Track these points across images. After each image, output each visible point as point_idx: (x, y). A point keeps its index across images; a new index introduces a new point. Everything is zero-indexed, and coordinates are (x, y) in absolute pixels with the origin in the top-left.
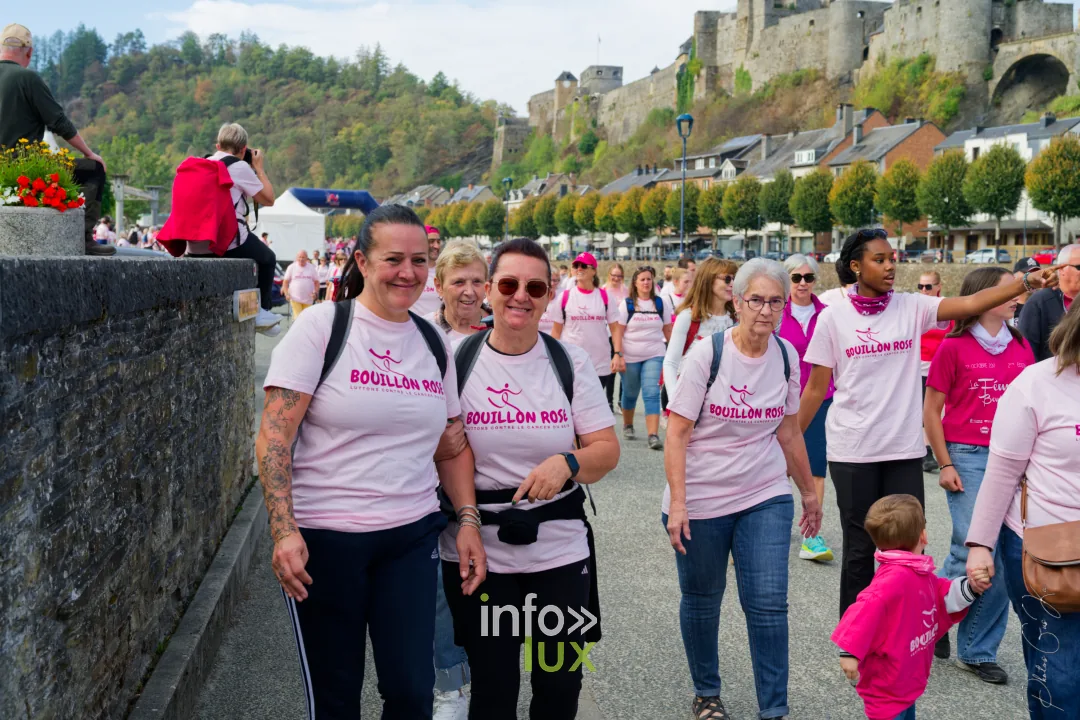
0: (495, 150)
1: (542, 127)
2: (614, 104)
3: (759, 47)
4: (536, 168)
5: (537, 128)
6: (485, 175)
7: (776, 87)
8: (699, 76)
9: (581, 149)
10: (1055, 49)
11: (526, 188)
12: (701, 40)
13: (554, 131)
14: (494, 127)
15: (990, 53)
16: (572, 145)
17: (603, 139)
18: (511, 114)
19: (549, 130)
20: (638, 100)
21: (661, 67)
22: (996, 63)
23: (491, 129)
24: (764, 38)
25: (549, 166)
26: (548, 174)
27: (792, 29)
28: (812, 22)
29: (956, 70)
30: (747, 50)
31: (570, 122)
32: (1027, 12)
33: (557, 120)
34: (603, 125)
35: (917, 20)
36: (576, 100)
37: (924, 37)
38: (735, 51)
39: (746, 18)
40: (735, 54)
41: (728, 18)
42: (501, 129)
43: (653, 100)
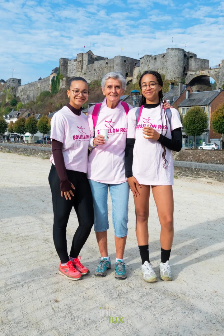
2: (23, 90)
3: (86, 71)
7: (94, 84)
8: (62, 80)
9: (11, 104)
10: (210, 73)
12: (62, 68)
15: (183, 74)
16: (7, 103)
17: (19, 102)
20: (33, 88)
21: (42, 78)
22: (186, 78)
24: (88, 68)
27: (99, 65)
28: (107, 63)
29: (174, 79)
30: (81, 72)
31: (6, 95)
32: (195, 61)
34: (18, 97)
35: (154, 62)
36: (8, 88)
37: (158, 68)
38: (76, 72)
39: (81, 61)
40: (76, 73)
41: (72, 61)
43: (40, 89)
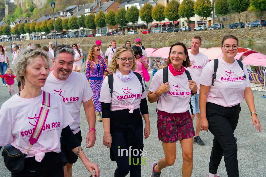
0: (6, 11)
1: (18, 5)
4: (18, 16)
5: (17, 5)
6: (4, 19)
9: (30, 10)
11: (15, 21)
13: (22, 6)
14: (5, 5)
16: (27, 9)
17: (35, 8)
18: (9, 1)
19: (20, 6)
23: (4, 6)
25: (22, 15)
26: (21, 18)
31: (26, 3)
33: (22, 3)
34: (35, 4)
42: (7, 6)
